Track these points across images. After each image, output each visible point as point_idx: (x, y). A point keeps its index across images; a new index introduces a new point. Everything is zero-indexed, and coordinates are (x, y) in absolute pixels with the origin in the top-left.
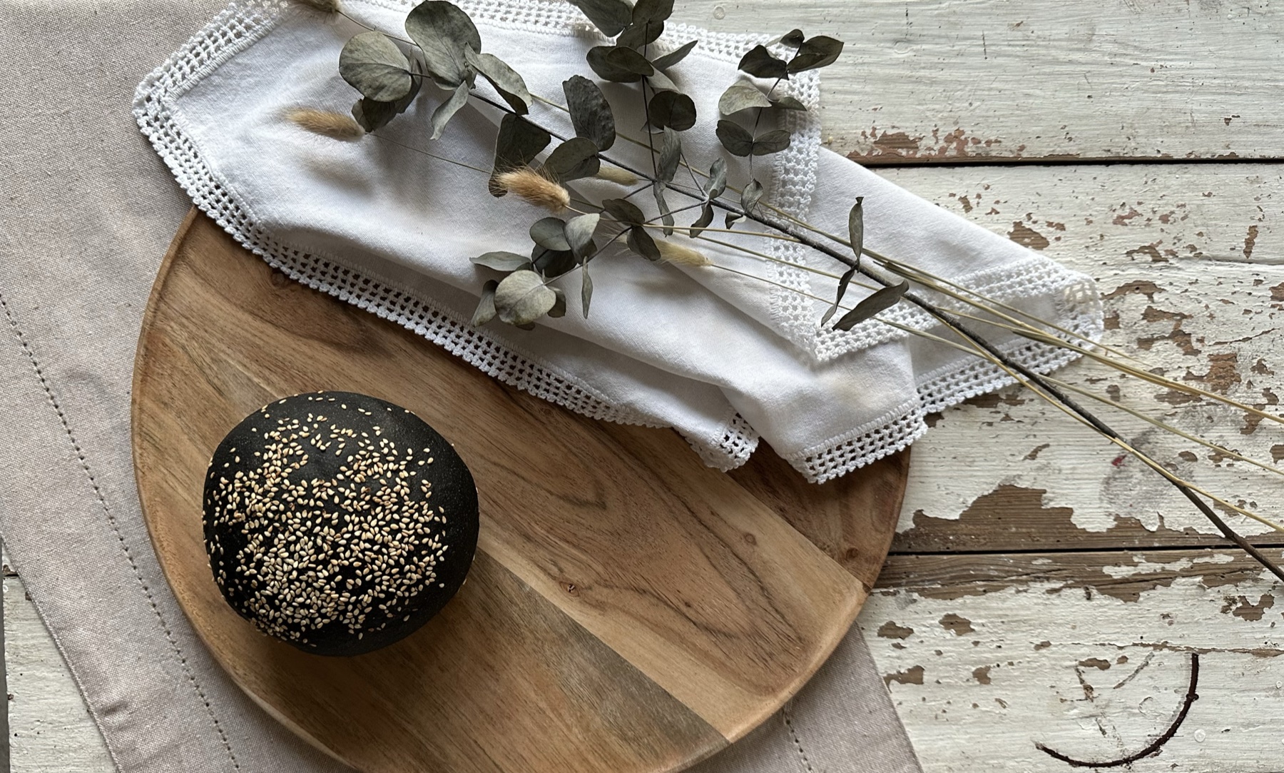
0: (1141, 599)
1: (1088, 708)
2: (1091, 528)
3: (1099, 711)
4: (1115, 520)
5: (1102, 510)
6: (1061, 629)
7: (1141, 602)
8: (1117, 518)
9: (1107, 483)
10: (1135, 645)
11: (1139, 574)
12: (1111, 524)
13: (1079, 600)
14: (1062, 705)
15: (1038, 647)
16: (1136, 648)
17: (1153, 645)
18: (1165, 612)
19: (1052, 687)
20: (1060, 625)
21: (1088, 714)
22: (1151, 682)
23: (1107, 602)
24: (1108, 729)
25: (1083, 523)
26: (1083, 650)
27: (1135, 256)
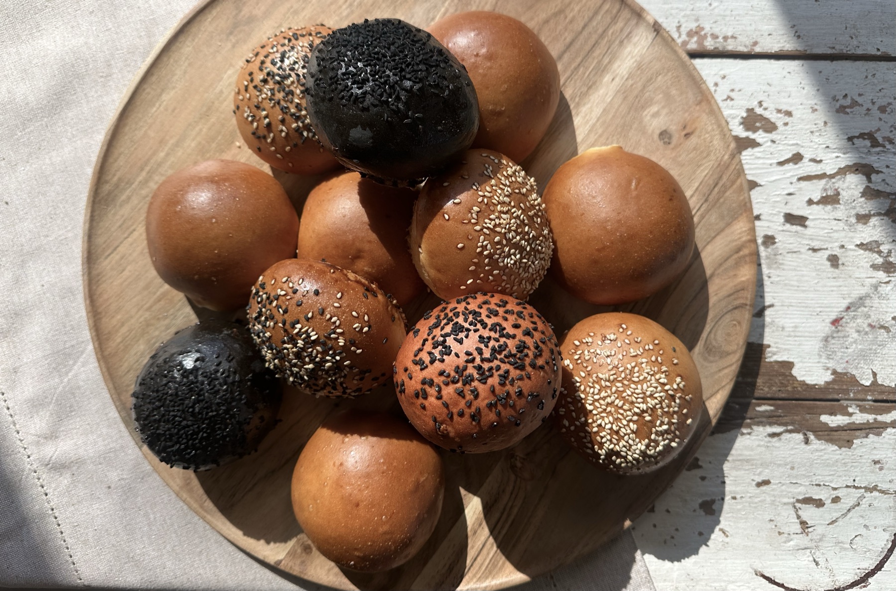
0: (854, 446)
1: (802, 540)
2: (810, 380)
3: (813, 544)
4: (832, 374)
5: (821, 365)
6: (781, 469)
7: (855, 449)
8: (834, 372)
9: (826, 341)
10: (847, 486)
11: (854, 423)
12: (828, 377)
13: (798, 444)
14: (780, 537)
15: (759, 485)
16: (849, 490)
17: (865, 488)
18: (876, 458)
19: (771, 520)
20: (779, 465)
21: (803, 547)
22: (862, 521)
23: (823, 447)
24: (821, 561)
25: (804, 375)
26: (801, 489)
27: (855, 141)
